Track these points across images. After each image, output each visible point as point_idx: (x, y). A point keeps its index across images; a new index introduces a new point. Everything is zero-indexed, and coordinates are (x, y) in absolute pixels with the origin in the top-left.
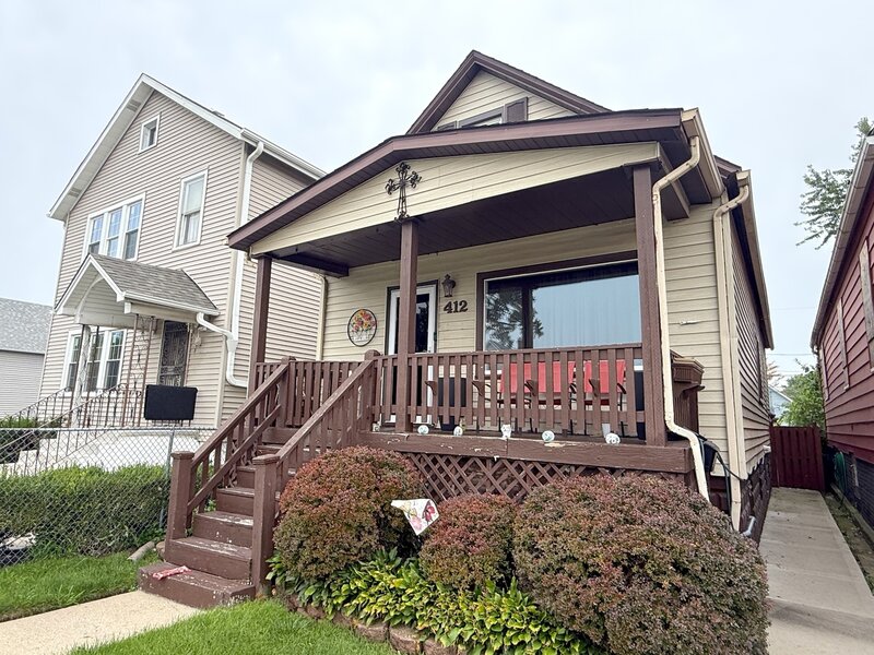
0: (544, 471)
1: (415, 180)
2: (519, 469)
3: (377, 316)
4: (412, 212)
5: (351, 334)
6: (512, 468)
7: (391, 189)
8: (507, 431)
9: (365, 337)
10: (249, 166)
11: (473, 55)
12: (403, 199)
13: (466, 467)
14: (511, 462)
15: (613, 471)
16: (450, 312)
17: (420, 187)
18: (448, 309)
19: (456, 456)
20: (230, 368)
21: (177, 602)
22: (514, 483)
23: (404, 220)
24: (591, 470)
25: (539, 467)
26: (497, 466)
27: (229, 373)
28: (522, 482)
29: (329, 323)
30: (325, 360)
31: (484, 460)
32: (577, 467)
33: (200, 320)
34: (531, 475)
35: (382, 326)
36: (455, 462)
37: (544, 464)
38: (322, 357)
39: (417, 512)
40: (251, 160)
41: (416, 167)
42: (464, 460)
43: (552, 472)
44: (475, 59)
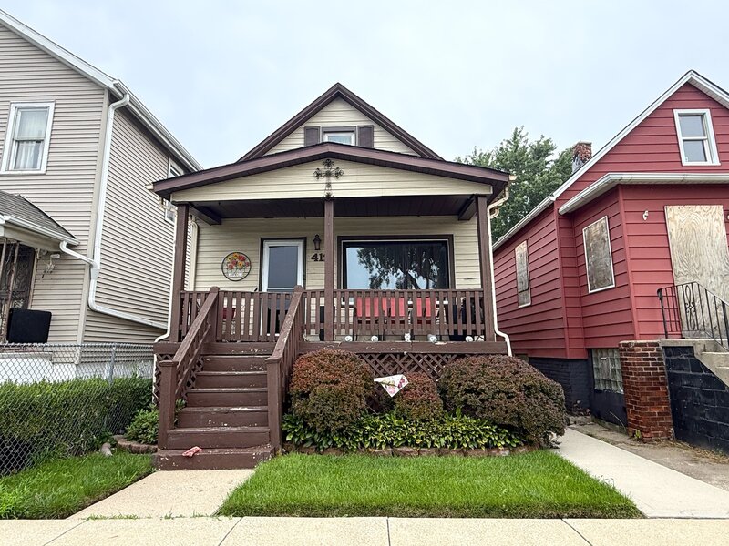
0: (434, 358)
1: (338, 174)
2: (419, 358)
3: (251, 258)
4: (336, 194)
5: (225, 271)
6: (414, 358)
7: (318, 175)
8: (408, 337)
9: (240, 274)
10: (112, 113)
11: (338, 86)
12: (329, 185)
13: (383, 360)
14: (414, 354)
15: (472, 355)
16: (316, 260)
17: (342, 179)
18: (315, 258)
19: (376, 354)
20: (92, 294)
21: (212, 469)
22: (416, 366)
23: (328, 199)
24: (461, 356)
25: (431, 356)
26: (404, 358)
27: (92, 300)
28: (421, 365)
29: (200, 261)
30: (198, 290)
31: (395, 355)
32: (452, 355)
33: (63, 247)
34: (427, 361)
35: (256, 267)
36: (376, 358)
37: (434, 354)
38: (195, 288)
39: (393, 383)
40: (114, 107)
41: (337, 165)
42: (382, 356)
43: (438, 359)
44: (338, 88)
